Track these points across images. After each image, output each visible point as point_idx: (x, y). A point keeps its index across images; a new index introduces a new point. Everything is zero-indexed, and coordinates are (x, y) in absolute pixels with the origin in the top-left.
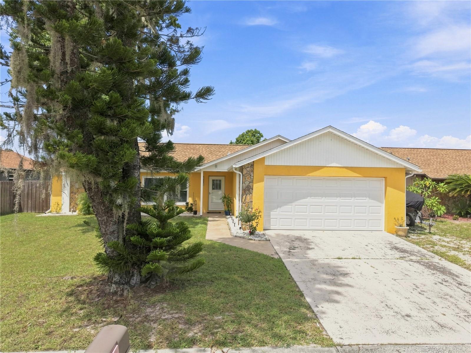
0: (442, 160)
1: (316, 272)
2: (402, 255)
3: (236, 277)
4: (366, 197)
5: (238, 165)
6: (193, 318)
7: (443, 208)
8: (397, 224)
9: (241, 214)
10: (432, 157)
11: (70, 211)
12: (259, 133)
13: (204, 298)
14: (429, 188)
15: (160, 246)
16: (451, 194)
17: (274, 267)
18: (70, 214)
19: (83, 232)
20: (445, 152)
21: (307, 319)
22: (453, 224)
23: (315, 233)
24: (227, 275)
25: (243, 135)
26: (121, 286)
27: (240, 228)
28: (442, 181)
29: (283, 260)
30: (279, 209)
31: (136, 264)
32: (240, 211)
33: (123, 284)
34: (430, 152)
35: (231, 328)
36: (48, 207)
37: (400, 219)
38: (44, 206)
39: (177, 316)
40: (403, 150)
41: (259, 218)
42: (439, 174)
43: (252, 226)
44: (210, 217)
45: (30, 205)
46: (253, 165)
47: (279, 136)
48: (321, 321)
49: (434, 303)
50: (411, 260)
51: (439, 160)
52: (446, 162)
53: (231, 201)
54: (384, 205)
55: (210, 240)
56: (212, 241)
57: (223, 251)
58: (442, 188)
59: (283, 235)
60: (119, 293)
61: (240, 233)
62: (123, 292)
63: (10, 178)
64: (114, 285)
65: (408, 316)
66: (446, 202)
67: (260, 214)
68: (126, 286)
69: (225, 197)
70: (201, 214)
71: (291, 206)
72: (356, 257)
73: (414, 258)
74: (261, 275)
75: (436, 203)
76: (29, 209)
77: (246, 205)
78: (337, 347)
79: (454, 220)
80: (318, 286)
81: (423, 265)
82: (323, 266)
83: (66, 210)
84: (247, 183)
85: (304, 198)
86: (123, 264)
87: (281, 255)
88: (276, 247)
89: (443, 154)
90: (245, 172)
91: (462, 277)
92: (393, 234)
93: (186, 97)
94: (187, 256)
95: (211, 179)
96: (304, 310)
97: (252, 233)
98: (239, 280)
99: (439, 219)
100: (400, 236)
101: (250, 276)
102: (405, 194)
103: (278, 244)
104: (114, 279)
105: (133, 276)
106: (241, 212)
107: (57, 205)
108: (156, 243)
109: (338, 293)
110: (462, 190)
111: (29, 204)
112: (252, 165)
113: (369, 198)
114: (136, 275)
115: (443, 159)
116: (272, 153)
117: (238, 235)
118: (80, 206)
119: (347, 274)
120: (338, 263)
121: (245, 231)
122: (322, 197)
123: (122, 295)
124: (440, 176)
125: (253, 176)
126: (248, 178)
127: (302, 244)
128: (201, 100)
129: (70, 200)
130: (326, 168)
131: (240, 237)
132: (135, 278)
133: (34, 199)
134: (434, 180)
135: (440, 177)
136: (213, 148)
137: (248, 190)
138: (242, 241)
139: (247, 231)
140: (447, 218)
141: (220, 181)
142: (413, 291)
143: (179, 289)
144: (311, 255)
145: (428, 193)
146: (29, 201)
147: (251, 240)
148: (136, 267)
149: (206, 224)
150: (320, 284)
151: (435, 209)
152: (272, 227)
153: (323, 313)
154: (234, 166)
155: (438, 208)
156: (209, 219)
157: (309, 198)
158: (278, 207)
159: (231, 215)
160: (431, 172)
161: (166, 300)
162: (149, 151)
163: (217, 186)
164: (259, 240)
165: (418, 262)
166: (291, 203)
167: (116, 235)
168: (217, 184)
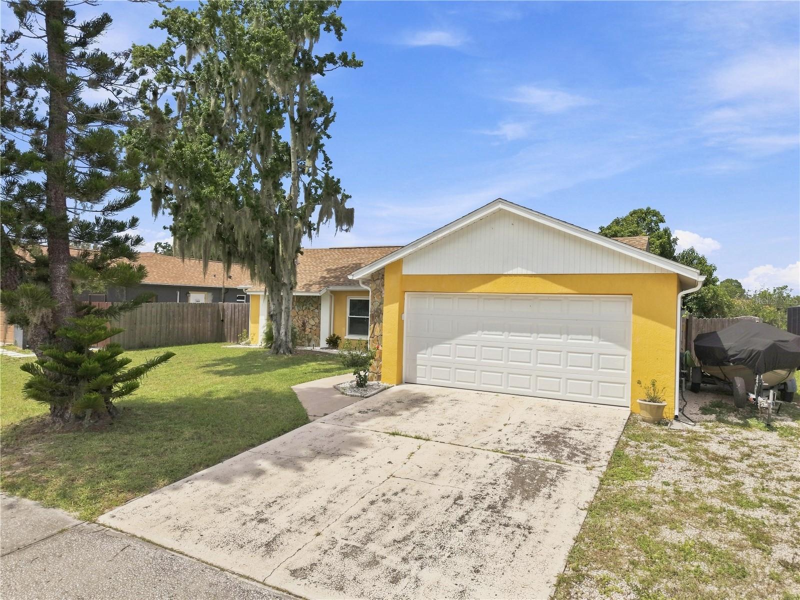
1: (306, 445)
4: (592, 335)
30: (429, 350)
48: (147, 496)
50: (518, 458)
54: (630, 352)
71: (449, 345)
73: (537, 455)
76: (232, 338)
77: (375, 339)
78: (86, 522)
80: (257, 462)
81: (520, 468)
82: (335, 440)
84: (376, 305)
85: (470, 332)
87: (326, 418)
90: (374, 286)
96: (161, 481)
97: (360, 385)
103: (367, 403)
113: (600, 338)
119: (342, 455)
120: (378, 439)
122: (503, 332)
125: (384, 294)
126: (377, 297)
127: (398, 408)
130: (503, 277)
133: (236, 326)
137: (377, 316)
144: (370, 422)
150: (268, 459)
153: (175, 489)
158: (428, 347)
165: (524, 462)
166: (449, 339)
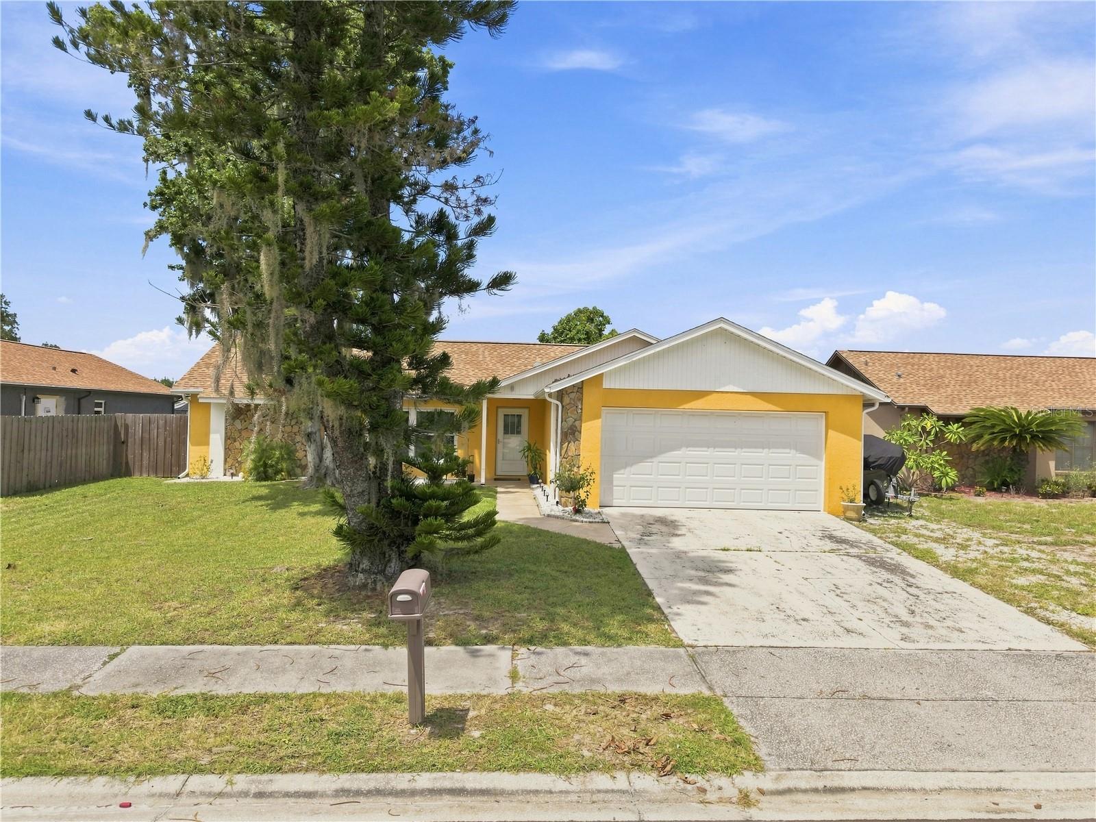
0: (967, 378)
1: (680, 567)
2: (834, 546)
3: (548, 570)
4: (790, 449)
5: (556, 388)
6: (486, 614)
7: (953, 473)
8: (846, 498)
9: (559, 477)
10: (949, 372)
11: (225, 475)
12: (602, 316)
13: (502, 593)
14: (929, 433)
15: (436, 513)
16: (975, 447)
17: (611, 559)
18: (228, 479)
19: (271, 509)
20: (977, 362)
21: (650, 620)
22: (970, 502)
23: (694, 513)
24: (533, 568)
25: (569, 319)
26: (372, 577)
27: (557, 502)
28: (958, 419)
29: (628, 551)
30: (628, 469)
31: (395, 543)
32: (558, 471)
33: (376, 574)
34: (945, 362)
35: (540, 626)
36: (182, 467)
37: (851, 489)
38: (173, 463)
39: (461, 612)
40: (893, 355)
41: (591, 482)
42: (953, 407)
43: (576, 498)
44: (501, 486)
45: (145, 462)
46: (582, 388)
47: (635, 330)
48: (672, 623)
49: (853, 606)
50: (848, 554)
51: (961, 378)
52: (976, 382)
53: (540, 457)
54: (824, 463)
55: (503, 522)
56: (507, 522)
57: (528, 537)
58: (955, 433)
59: (634, 516)
60: (370, 586)
61: (558, 510)
62: (376, 585)
63: (96, 409)
64: (361, 575)
65: (804, 620)
66: (970, 461)
67: (594, 476)
68: (379, 577)
69: (529, 448)
70: (483, 481)
71: (651, 464)
72: (752, 548)
73: (854, 551)
74: (589, 569)
75: (942, 462)
76: (144, 469)
77: (569, 461)
78: (688, 648)
79: (976, 495)
80: (680, 585)
81: (864, 561)
82: (692, 560)
83: (217, 473)
84: (571, 421)
85: (674, 449)
86: (376, 541)
87: (626, 544)
88: (618, 533)
89: (971, 366)
90: (566, 400)
91: (922, 577)
92: (837, 517)
93: (472, 287)
94: (471, 531)
95: (502, 413)
96: (650, 611)
97: (577, 511)
98: (554, 573)
99: (947, 495)
100: (848, 519)
101: (570, 570)
102: (862, 443)
103: (624, 528)
104: (361, 566)
105: (389, 561)
106: (559, 474)
107: (203, 462)
108: (430, 508)
109: (708, 593)
110: (993, 439)
111: (144, 459)
112: (579, 388)
113: (797, 451)
114: (394, 561)
115: (970, 376)
116: (616, 366)
117: (553, 513)
118: (249, 464)
119: (731, 570)
120: (722, 555)
121: (566, 509)
123: (374, 589)
124: (955, 410)
125: (581, 409)
126: (572, 413)
127: (664, 529)
128: (495, 291)
129: (226, 454)
130: (715, 394)
131: (557, 517)
132: (392, 565)
133: (154, 450)
134: (941, 418)
135: (955, 413)
136: (506, 350)
137: (571, 434)
138: (559, 522)
139: (570, 508)
140: (965, 493)
141: (519, 416)
142: (827, 593)
143: (460, 582)
144: (677, 544)
145: (927, 444)
146: (145, 454)
147: (576, 521)
148: (394, 548)
149: (495, 498)
150: (681, 582)
151: (937, 474)
152: (615, 502)
153: (678, 614)
154: (547, 390)
155: (942, 473)
156: (499, 489)
157: (684, 449)
158: (626, 465)
159: (540, 483)
160: (939, 402)
161: (443, 594)
162: (413, 369)
163: (512, 427)
164: (590, 522)
165: (858, 556)
166: (651, 457)
167: (366, 497)
168: (513, 424)
